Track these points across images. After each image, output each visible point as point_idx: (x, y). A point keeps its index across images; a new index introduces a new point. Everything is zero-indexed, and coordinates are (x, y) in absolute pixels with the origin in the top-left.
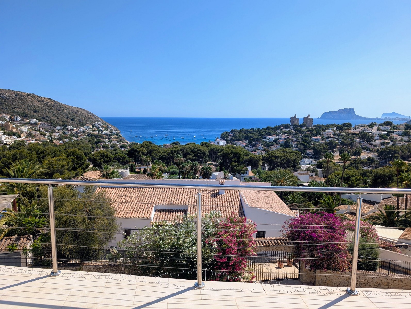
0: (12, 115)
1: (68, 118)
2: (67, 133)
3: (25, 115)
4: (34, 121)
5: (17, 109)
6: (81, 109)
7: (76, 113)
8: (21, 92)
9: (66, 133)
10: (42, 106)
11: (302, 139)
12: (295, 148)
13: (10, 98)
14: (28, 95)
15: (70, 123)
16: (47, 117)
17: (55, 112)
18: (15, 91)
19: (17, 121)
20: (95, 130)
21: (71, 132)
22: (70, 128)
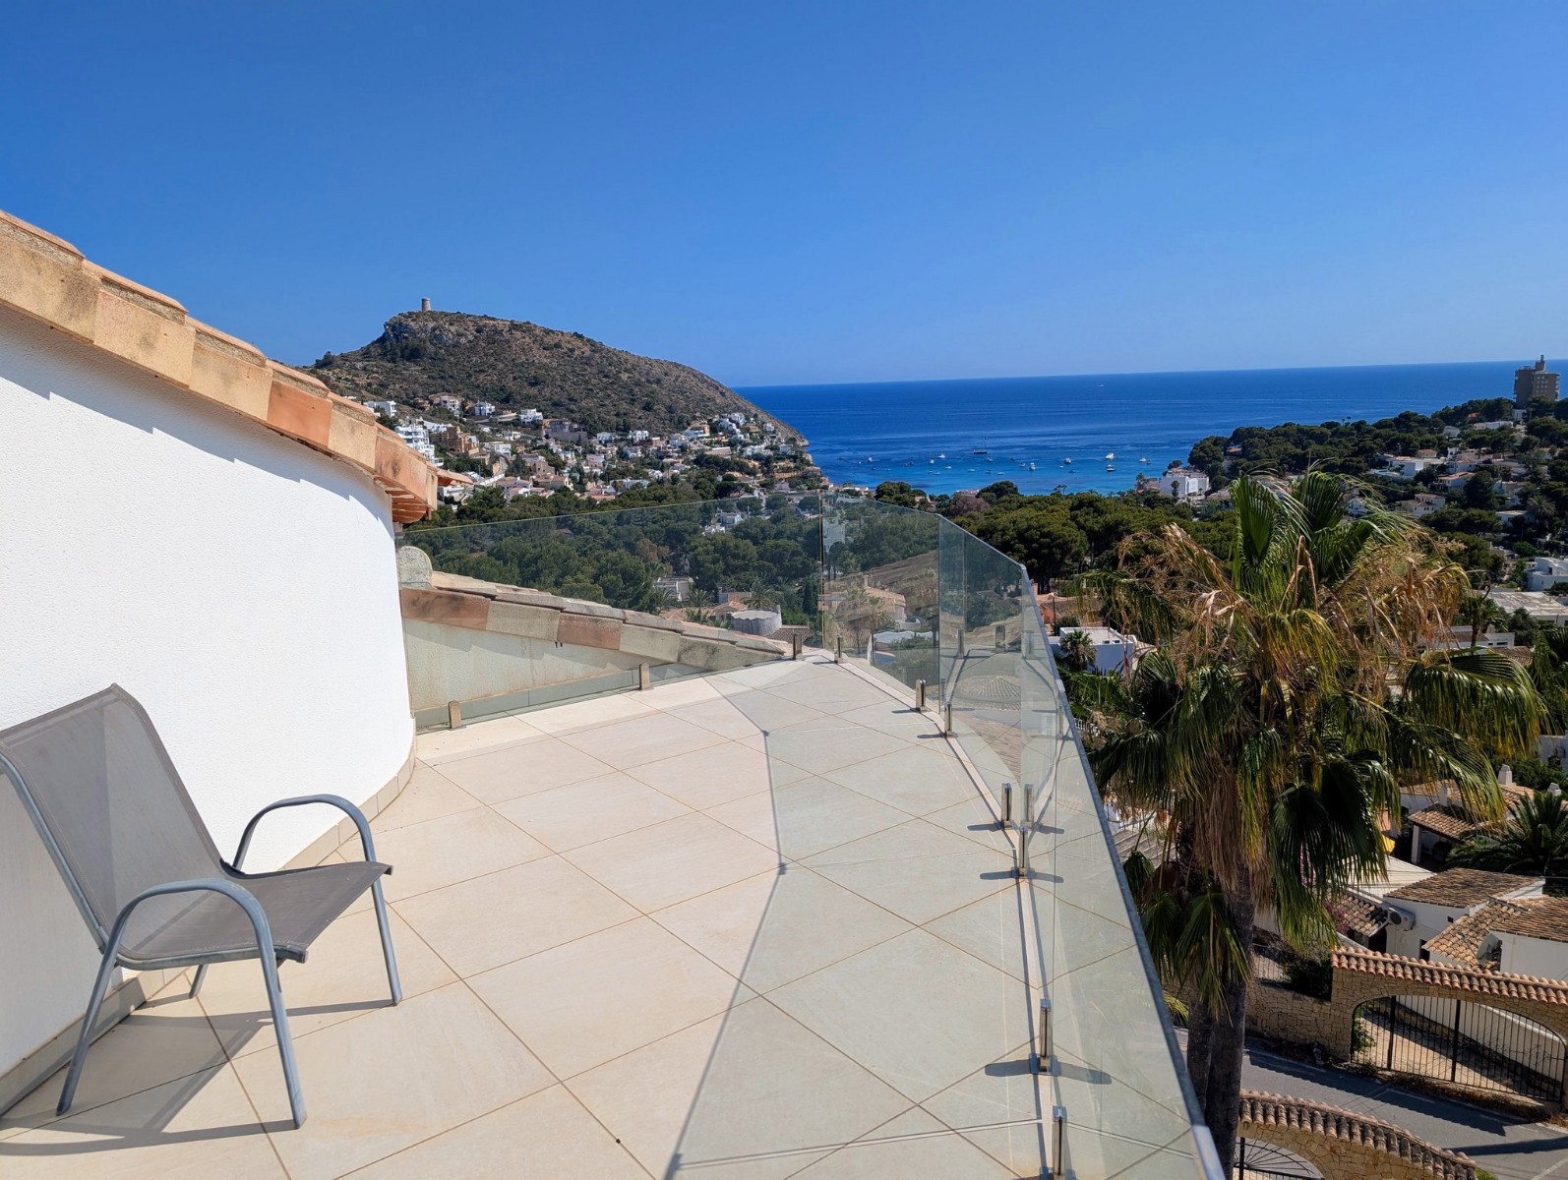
0: (468, 398)
1: (634, 400)
2: (631, 455)
3: (505, 395)
4: (532, 414)
5: (482, 377)
6: (677, 365)
7: (658, 382)
8: (493, 319)
9: (627, 455)
10: (555, 364)
11: (1552, 470)
12: (1515, 508)
13: (463, 340)
14: (514, 326)
15: (640, 418)
16: (571, 400)
17: (594, 381)
18: (475, 317)
19: (481, 416)
20: (719, 443)
21: (643, 452)
22: (640, 435)
